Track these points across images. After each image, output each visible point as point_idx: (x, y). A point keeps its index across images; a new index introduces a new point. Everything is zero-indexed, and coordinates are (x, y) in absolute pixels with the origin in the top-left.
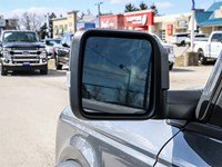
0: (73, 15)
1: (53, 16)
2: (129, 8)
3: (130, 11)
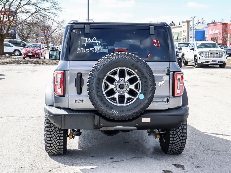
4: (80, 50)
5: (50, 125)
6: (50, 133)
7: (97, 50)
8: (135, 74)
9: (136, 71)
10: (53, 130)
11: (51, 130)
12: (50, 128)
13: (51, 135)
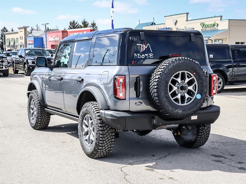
0: (23, 30)
1: (5, 30)
2: (73, 25)
3: (74, 28)
4: (137, 56)
5: (103, 129)
6: (104, 136)
7: (151, 56)
8: (193, 76)
9: (194, 74)
10: (107, 133)
11: (104, 133)
12: (104, 131)
13: (104, 137)
